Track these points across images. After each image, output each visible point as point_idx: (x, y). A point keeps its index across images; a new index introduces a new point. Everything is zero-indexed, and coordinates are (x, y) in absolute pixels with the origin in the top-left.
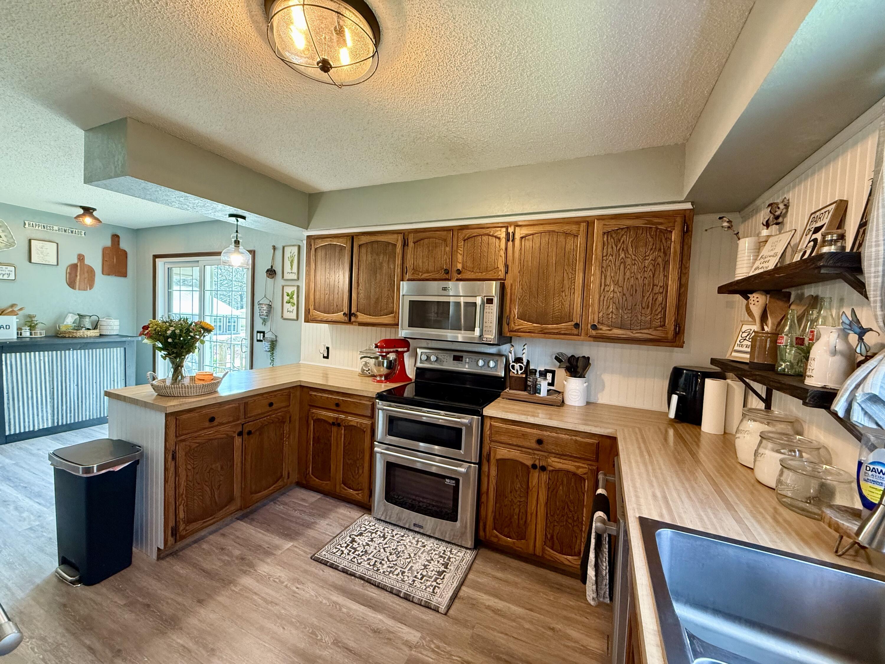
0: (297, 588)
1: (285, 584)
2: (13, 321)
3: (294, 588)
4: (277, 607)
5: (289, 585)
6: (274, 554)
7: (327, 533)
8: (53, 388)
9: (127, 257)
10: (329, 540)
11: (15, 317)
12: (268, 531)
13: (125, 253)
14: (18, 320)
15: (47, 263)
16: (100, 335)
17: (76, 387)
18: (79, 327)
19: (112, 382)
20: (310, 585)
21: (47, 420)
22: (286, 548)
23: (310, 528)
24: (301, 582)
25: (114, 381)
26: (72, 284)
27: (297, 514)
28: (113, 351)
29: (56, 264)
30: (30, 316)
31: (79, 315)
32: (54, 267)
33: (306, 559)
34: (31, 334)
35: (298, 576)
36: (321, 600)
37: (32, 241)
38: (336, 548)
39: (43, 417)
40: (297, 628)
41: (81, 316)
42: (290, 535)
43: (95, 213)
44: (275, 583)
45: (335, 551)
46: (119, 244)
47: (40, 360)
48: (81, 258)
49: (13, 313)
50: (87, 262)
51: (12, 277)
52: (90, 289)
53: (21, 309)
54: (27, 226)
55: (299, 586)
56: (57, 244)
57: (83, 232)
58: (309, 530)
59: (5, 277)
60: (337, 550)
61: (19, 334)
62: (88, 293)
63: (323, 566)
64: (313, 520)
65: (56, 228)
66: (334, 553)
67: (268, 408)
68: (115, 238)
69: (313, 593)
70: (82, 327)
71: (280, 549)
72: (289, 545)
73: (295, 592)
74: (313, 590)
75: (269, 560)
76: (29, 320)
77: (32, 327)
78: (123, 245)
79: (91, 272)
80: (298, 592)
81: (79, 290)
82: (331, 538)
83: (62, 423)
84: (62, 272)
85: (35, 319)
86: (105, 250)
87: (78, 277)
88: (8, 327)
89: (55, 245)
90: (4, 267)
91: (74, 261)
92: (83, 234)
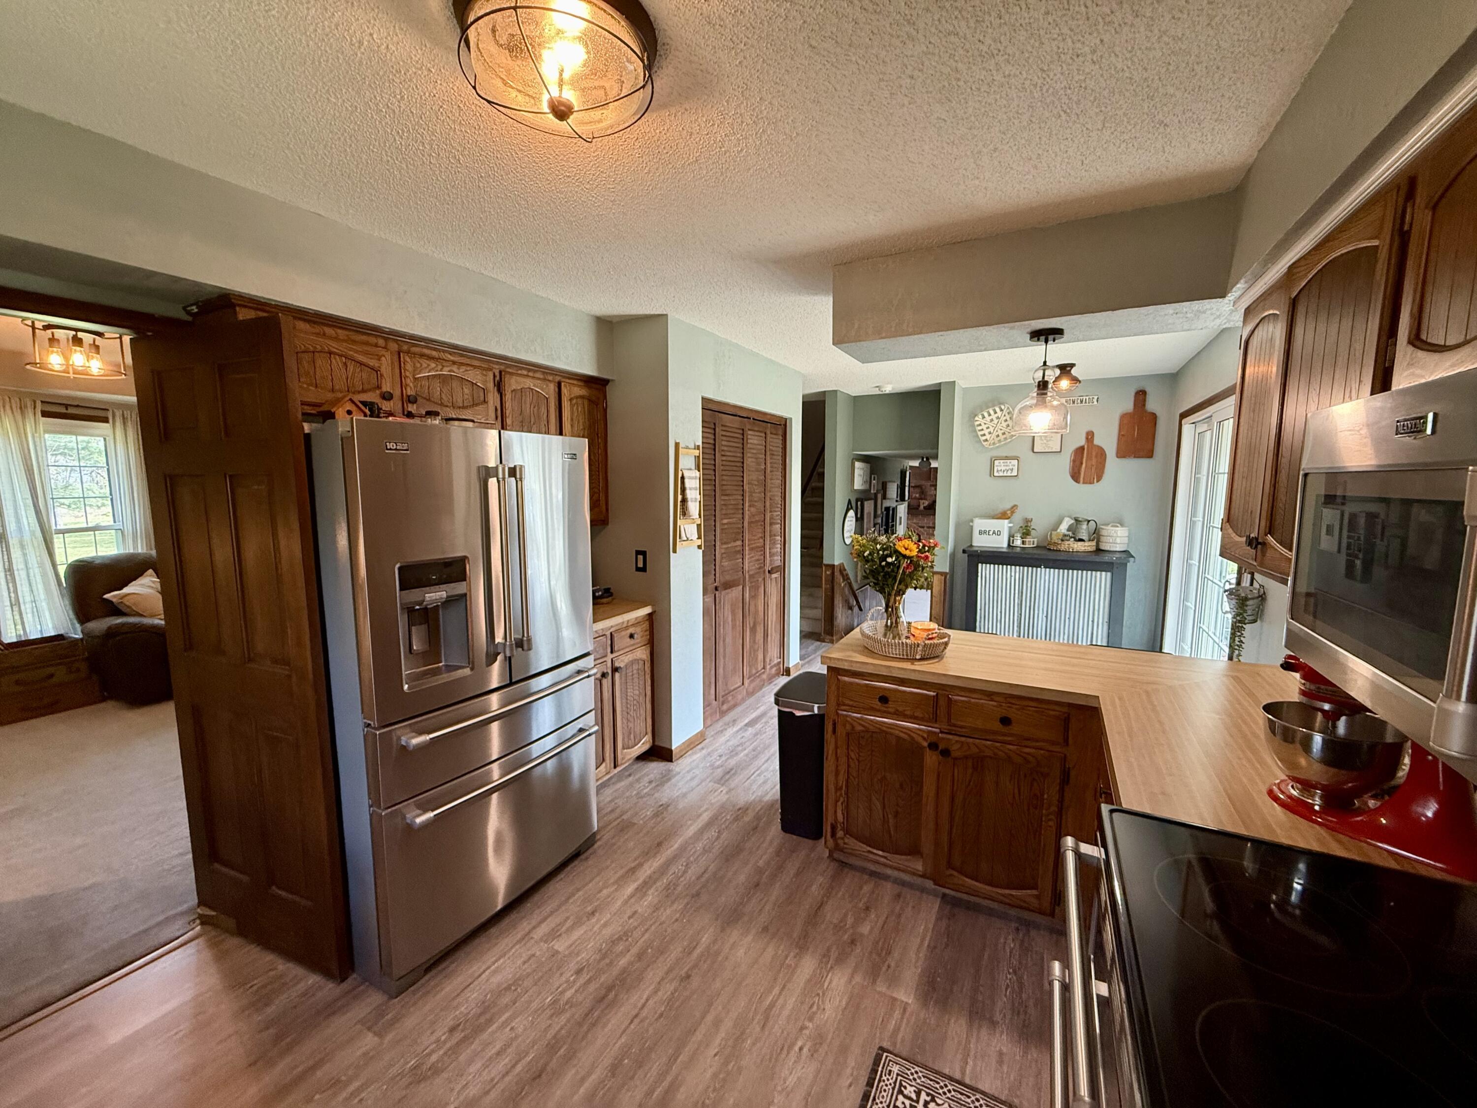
0: (801, 1049)
1: (807, 1024)
2: (1004, 525)
3: (799, 1044)
4: (758, 1029)
5: (807, 1032)
6: (874, 982)
7: (971, 1062)
9: (1155, 424)
10: (946, 1071)
11: (1006, 521)
12: (932, 948)
13: (1154, 417)
14: (1011, 525)
15: (1049, 451)
16: (1097, 550)
17: (1045, 619)
19: (1090, 623)
20: (811, 1068)
22: (895, 995)
23: (971, 1017)
24: (816, 1051)
25: (1093, 621)
26: (1075, 476)
27: (1005, 977)
28: (1096, 577)
29: (1059, 450)
30: (1028, 521)
31: (1076, 519)
32: (1058, 455)
33: (877, 1041)
34: (1023, 543)
35: (828, 1041)
36: (776, 1101)
38: (918, 1093)
40: (715, 1075)
41: (1077, 521)
42: (934, 989)
43: (1074, 372)
44: (807, 1009)
45: (910, 1091)
46: (1144, 405)
47: (1011, 576)
48: (1090, 436)
50: (1097, 441)
51: (1015, 473)
52: (1098, 481)
55: (805, 1050)
57: (1096, 398)
58: (963, 1022)
59: (1009, 474)
60: (914, 1096)
61: (1010, 542)
62: (1097, 487)
63: (863, 1080)
64: (998, 1017)
66: (900, 1092)
67: (997, 726)
68: (1141, 396)
69: (791, 1081)
70: (1075, 537)
71: (888, 988)
72: (906, 995)
73: (791, 1047)
74: (799, 1079)
75: (858, 979)
76: (1025, 524)
77: (1026, 533)
78: (1152, 405)
79: (1101, 454)
80: (792, 1053)
81: (1084, 483)
82: (957, 1076)
84: (1065, 461)
85: (1032, 524)
86: (1123, 417)
87: (1084, 466)
88: (998, 533)
90: (1009, 461)
91: (1082, 442)
92: (1095, 401)
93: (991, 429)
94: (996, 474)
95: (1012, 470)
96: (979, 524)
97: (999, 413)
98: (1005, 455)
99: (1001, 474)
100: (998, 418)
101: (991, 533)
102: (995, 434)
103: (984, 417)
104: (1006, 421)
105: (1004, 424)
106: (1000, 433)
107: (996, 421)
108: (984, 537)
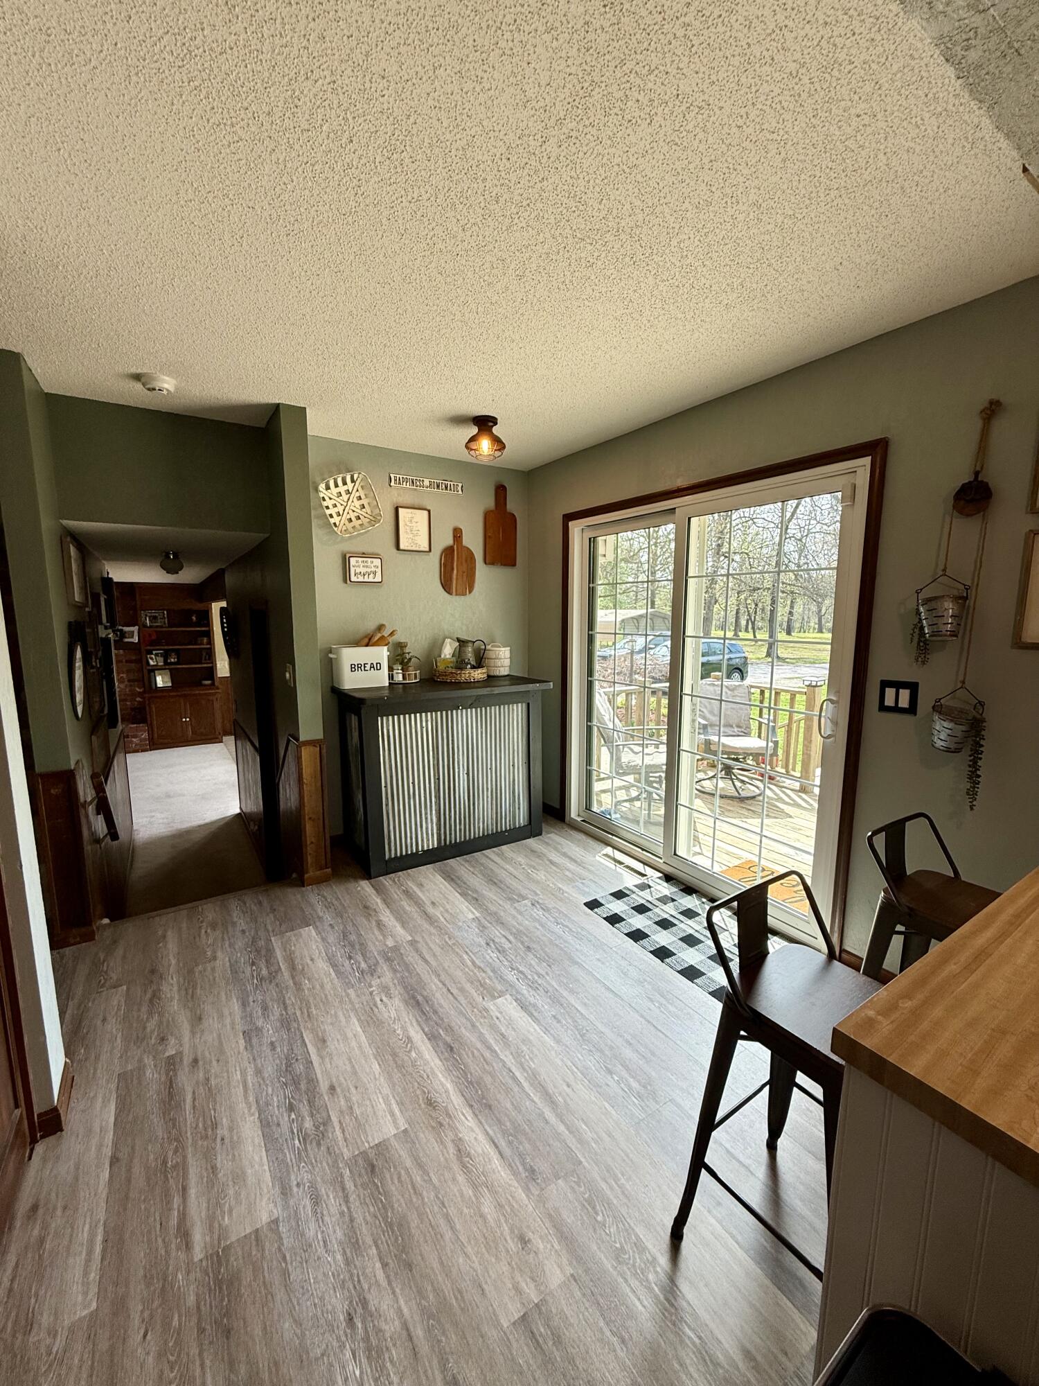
2: (383, 655)
8: (439, 779)
9: (515, 528)
11: (385, 648)
13: (514, 520)
14: (389, 653)
15: (417, 549)
16: (489, 676)
17: (466, 777)
18: (460, 664)
19: (512, 768)
21: (433, 835)
25: (514, 766)
26: (446, 585)
28: (513, 710)
29: (427, 549)
30: (401, 646)
31: (458, 640)
32: (424, 556)
34: (404, 678)
37: (400, 510)
39: (427, 828)
41: (462, 643)
43: (496, 431)
46: (504, 504)
47: (422, 727)
48: (457, 534)
49: (381, 642)
50: (465, 541)
51: (378, 579)
52: (470, 592)
53: (392, 634)
54: (392, 484)
56: (429, 511)
57: (460, 485)
59: (371, 580)
61: (391, 677)
62: (469, 599)
65: (427, 482)
68: (501, 491)
70: (467, 664)
76: (399, 651)
77: (405, 665)
78: (512, 505)
79: (470, 557)
81: (456, 594)
83: (450, 841)
84: (435, 564)
85: (407, 650)
86: (487, 515)
87: (455, 572)
89: (426, 513)
90: (369, 560)
91: (449, 541)
92: (459, 488)
93: (340, 509)
94: (353, 579)
95: (375, 573)
96: (350, 656)
97: (350, 485)
98: (361, 550)
99: (361, 579)
100: (348, 492)
101: (368, 667)
102: (346, 516)
103: (328, 488)
104: (360, 498)
105: (357, 504)
106: (352, 516)
107: (345, 497)
108: (359, 674)
